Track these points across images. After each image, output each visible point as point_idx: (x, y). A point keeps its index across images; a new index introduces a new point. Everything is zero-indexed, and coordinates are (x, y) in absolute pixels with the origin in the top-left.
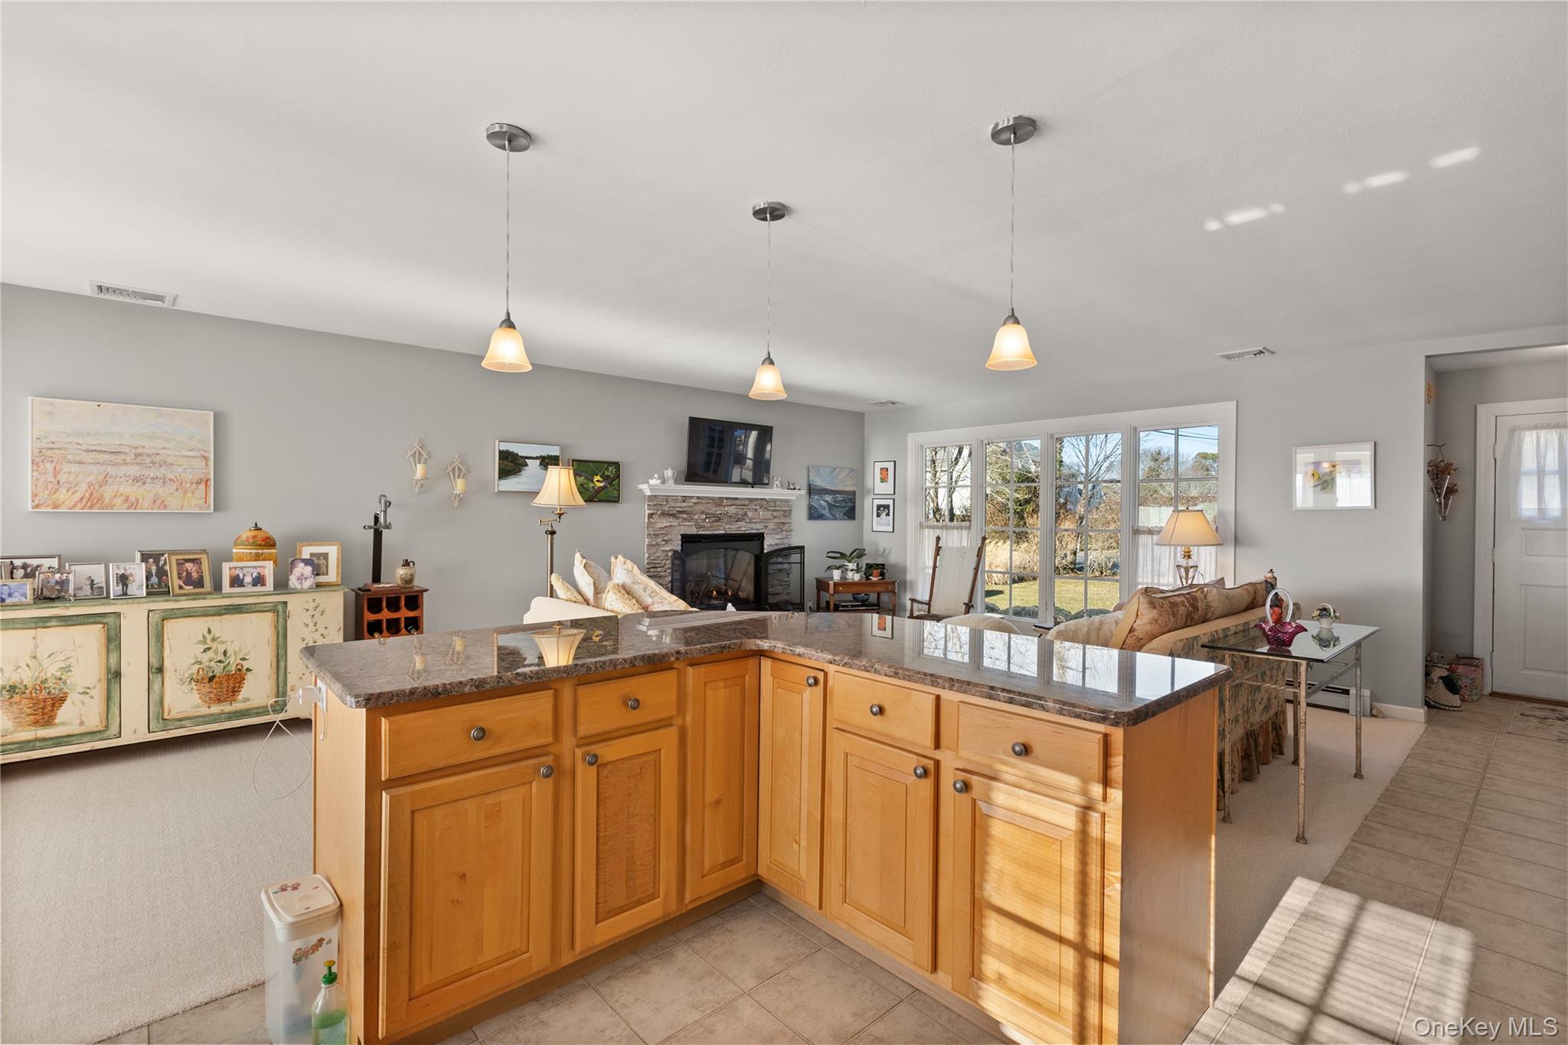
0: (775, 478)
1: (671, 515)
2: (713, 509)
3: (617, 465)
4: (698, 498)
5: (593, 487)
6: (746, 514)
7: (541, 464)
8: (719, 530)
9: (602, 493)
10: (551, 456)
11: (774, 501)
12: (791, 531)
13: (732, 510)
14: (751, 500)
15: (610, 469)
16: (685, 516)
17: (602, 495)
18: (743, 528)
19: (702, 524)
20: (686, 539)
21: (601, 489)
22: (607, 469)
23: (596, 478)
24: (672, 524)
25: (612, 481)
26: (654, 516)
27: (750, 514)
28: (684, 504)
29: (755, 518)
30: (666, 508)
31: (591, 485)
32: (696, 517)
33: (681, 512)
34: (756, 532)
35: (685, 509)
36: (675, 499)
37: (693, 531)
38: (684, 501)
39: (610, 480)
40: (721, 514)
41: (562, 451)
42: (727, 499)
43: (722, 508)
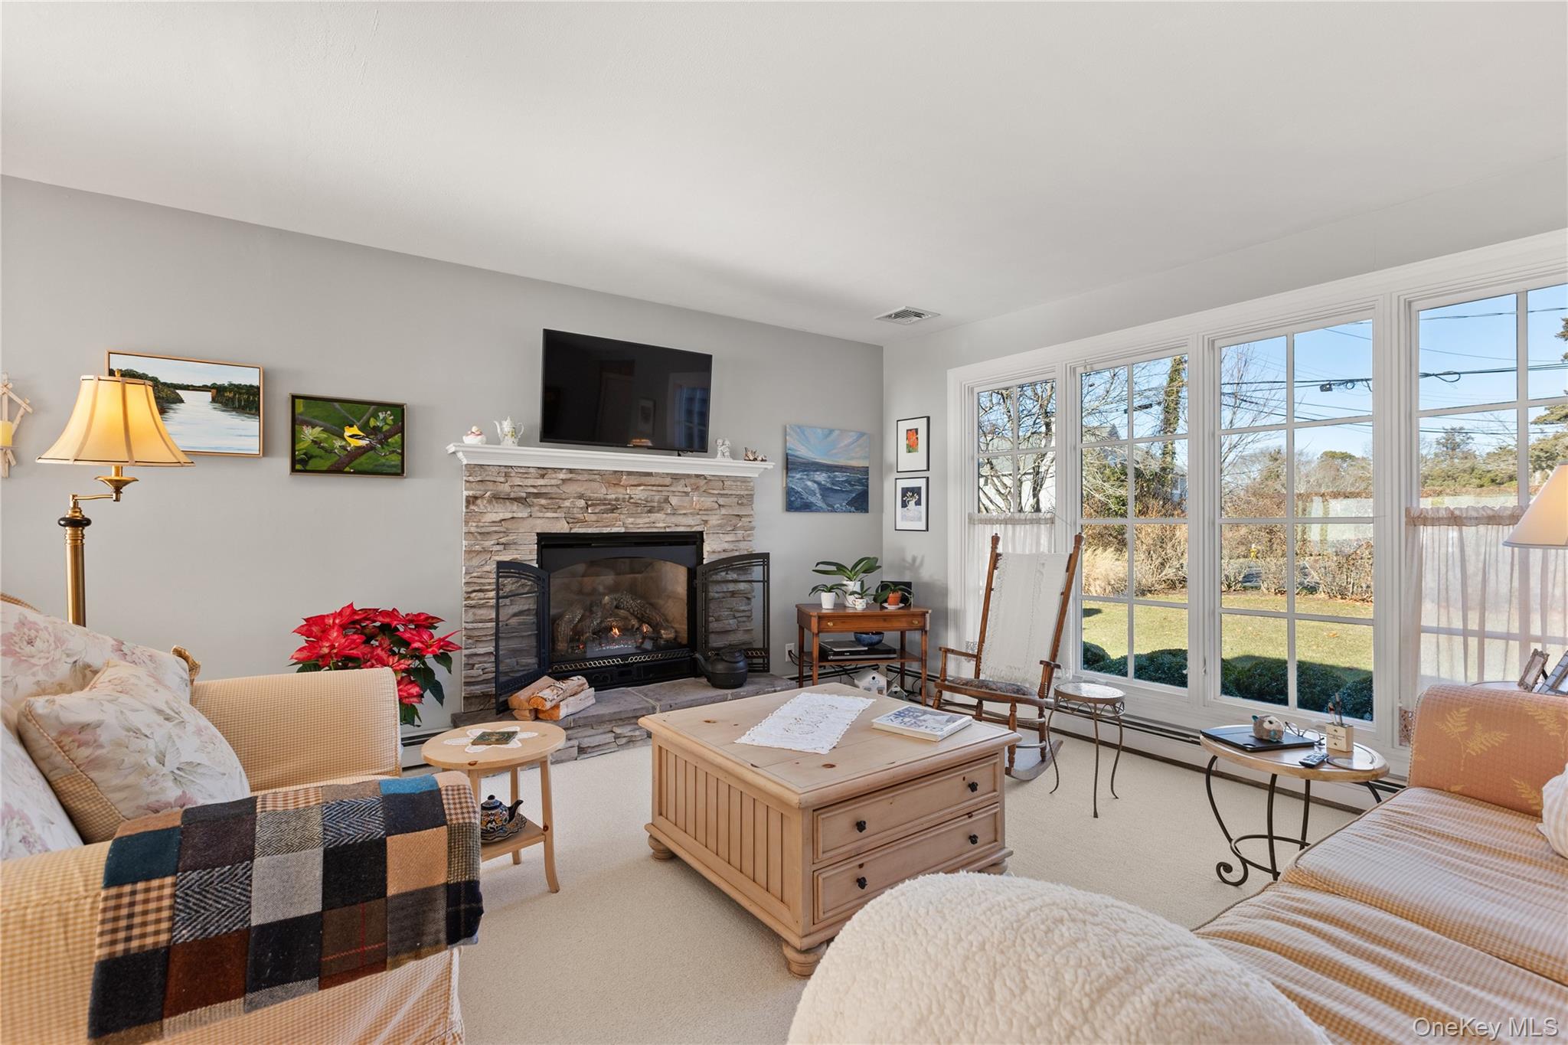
1: (515, 499)
2: (601, 491)
3: (398, 410)
4: (571, 471)
5: (343, 448)
6: (667, 500)
7: (214, 400)
8: (614, 526)
9: (363, 459)
10: (239, 387)
11: (722, 480)
12: (752, 529)
13: (639, 493)
14: (676, 477)
15: (381, 416)
16: (543, 501)
17: (363, 461)
18: (661, 523)
19: (580, 516)
20: (547, 542)
21: (361, 451)
22: (376, 417)
23: (355, 430)
24: (515, 515)
25: (386, 438)
26: (479, 502)
27: (674, 501)
28: (541, 482)
29: (685, 508)
30: (506, 488)
31: (338, 443)
32: (567, 503)
33: (537, 495)
34: (688, 530)
35: (544, 490)
36: (525, 472)
37: (562, 527)
38: (543, 476)
39: (380, 436)
40: (617, 499)
41: (265, 375)
42: (630, 473)
43: (621, 490)
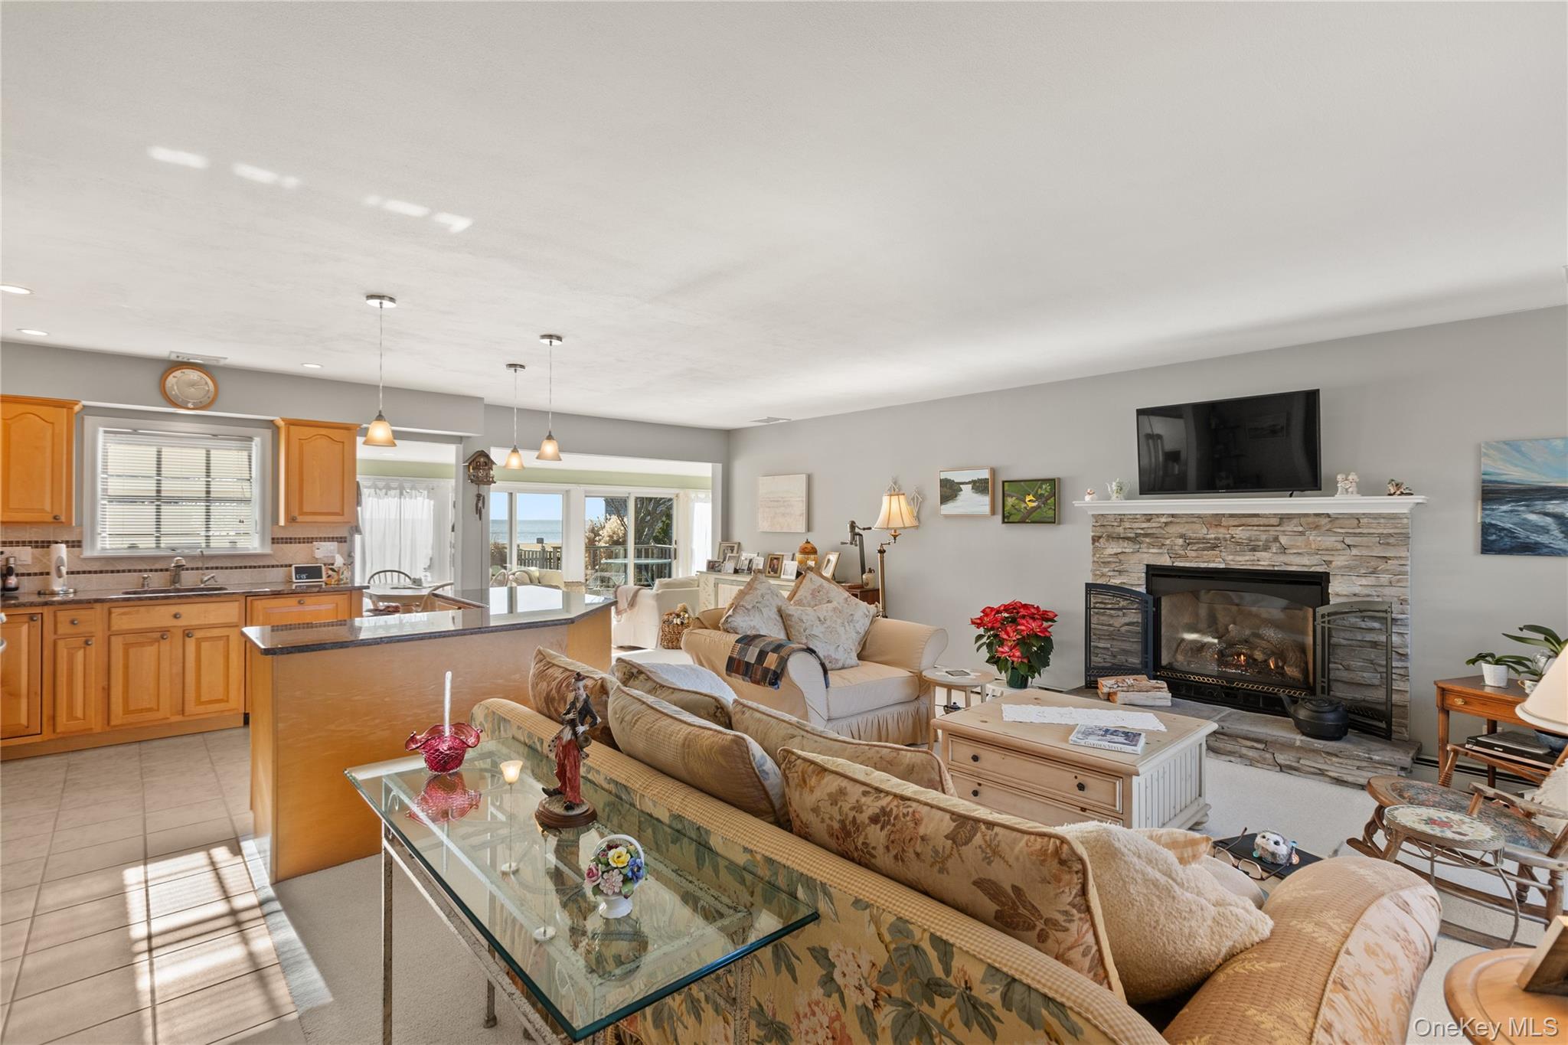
0: (1340, 477)
1: (1128, 539)
2: (1202, 531)
3: (1052, 482)
4: (1173, 516)
5: (1025, 508)
6: (1276, 539)
7: (973, 488)
8: (1214, 561)
9: (1034, 514)
10: (981, 480)
11: (1357, 518)
12: (1405, 573)
13: (1240, 533)
14: (1284, 518)
15: (1044, 487)
16: (1147, 540)
17: (1035, 516)
18: (1297, 563)
19: (1182, 552)
20: (1154, 573)
21: (1034, 509)
22: (1041, 487)
23: (1031, 497)
24: (1124, 550)
25: (1046, 500)
26: (1101, 540)
27: (1283, 540)
28: (1144, 525)
29: (1298, 547)
30: (1120, 530)
31: (1023, 505)
32: (1168, 542)
33: (1146, 535)
35: (1149, 531)
36: (1134, 518)
37: (1165, 561)
38: (1149, 521)
39: (1043, 499)
40: (1215, 539)
41: (993, 472)
42: (1232, 516)
43: (1222, 530)
